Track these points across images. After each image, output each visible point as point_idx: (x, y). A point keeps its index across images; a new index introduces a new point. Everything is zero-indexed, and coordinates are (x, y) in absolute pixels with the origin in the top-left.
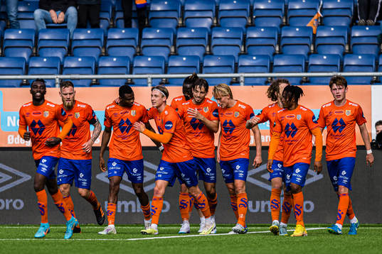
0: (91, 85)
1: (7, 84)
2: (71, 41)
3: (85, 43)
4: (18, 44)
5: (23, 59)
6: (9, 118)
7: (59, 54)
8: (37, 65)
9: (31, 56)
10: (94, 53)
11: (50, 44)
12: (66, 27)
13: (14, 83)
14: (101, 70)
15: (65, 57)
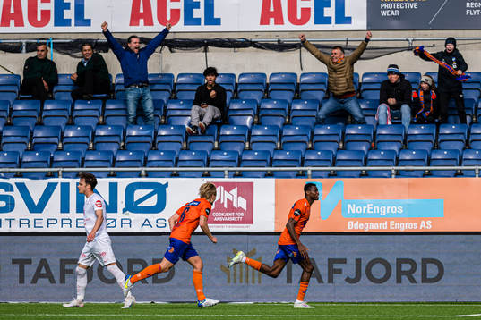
0: (424, 176)
1: (347, 175)
2: (406, 135)
3: (419, 138)
4: (357, 138)
5: (363, 152)
6: (349, 206)
7: (395, 148)
8: (375, 158)
9: (369, 150)
10: (427, 147)
11: (387, 138)
12: (401, 123)
13: (353, 174)
14: (433, 162)
15: (401, 150)
